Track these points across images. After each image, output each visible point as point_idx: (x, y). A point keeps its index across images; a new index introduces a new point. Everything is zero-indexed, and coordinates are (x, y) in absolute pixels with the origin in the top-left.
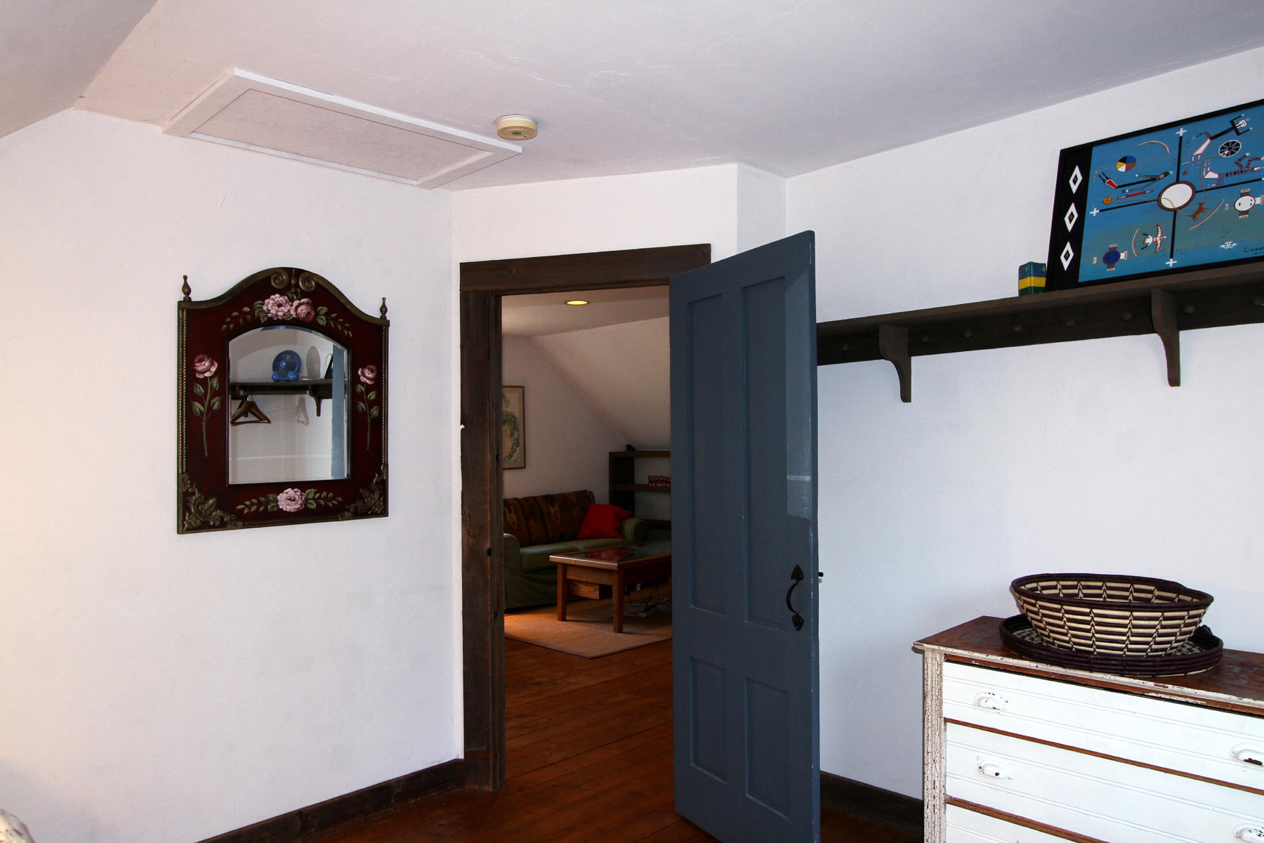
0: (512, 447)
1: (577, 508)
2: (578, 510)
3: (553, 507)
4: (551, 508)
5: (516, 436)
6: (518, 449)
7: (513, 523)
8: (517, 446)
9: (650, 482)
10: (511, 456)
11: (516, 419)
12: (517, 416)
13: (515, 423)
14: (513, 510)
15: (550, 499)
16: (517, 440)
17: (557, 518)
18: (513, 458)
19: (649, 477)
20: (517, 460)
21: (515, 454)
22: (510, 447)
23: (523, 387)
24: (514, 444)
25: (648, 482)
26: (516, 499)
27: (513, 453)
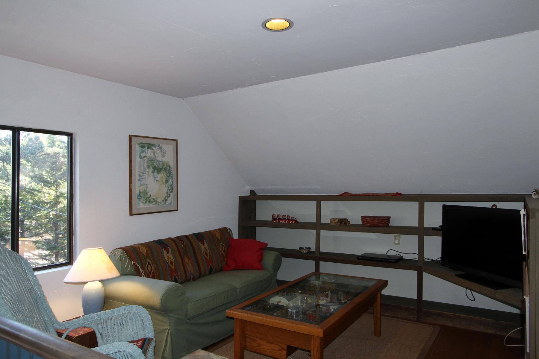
0: (167, 193)
1: (221, 244)
2: (222, 245)
3: (203, 245)
4: (201, 245)
5: (170, 183)
6: (172, 194)
7: (171, 263)
8: (172, 192)
9: (274, 219)
10: (166, 200)
11: (170, 167)
12: (171, 164)
13: (170, 172)
14: (170, 250)
15: (199, 237)
16: (171, 186)
17: (206, 254)
18: (168, 202)
19: (273, 216)
20: (170, 204)
21: (169, 199)
22: (165, 192)
23: (176, 141)
24: (169, 190)
25: (272, 219)
26: (170, 239)
27: (168, 197)
